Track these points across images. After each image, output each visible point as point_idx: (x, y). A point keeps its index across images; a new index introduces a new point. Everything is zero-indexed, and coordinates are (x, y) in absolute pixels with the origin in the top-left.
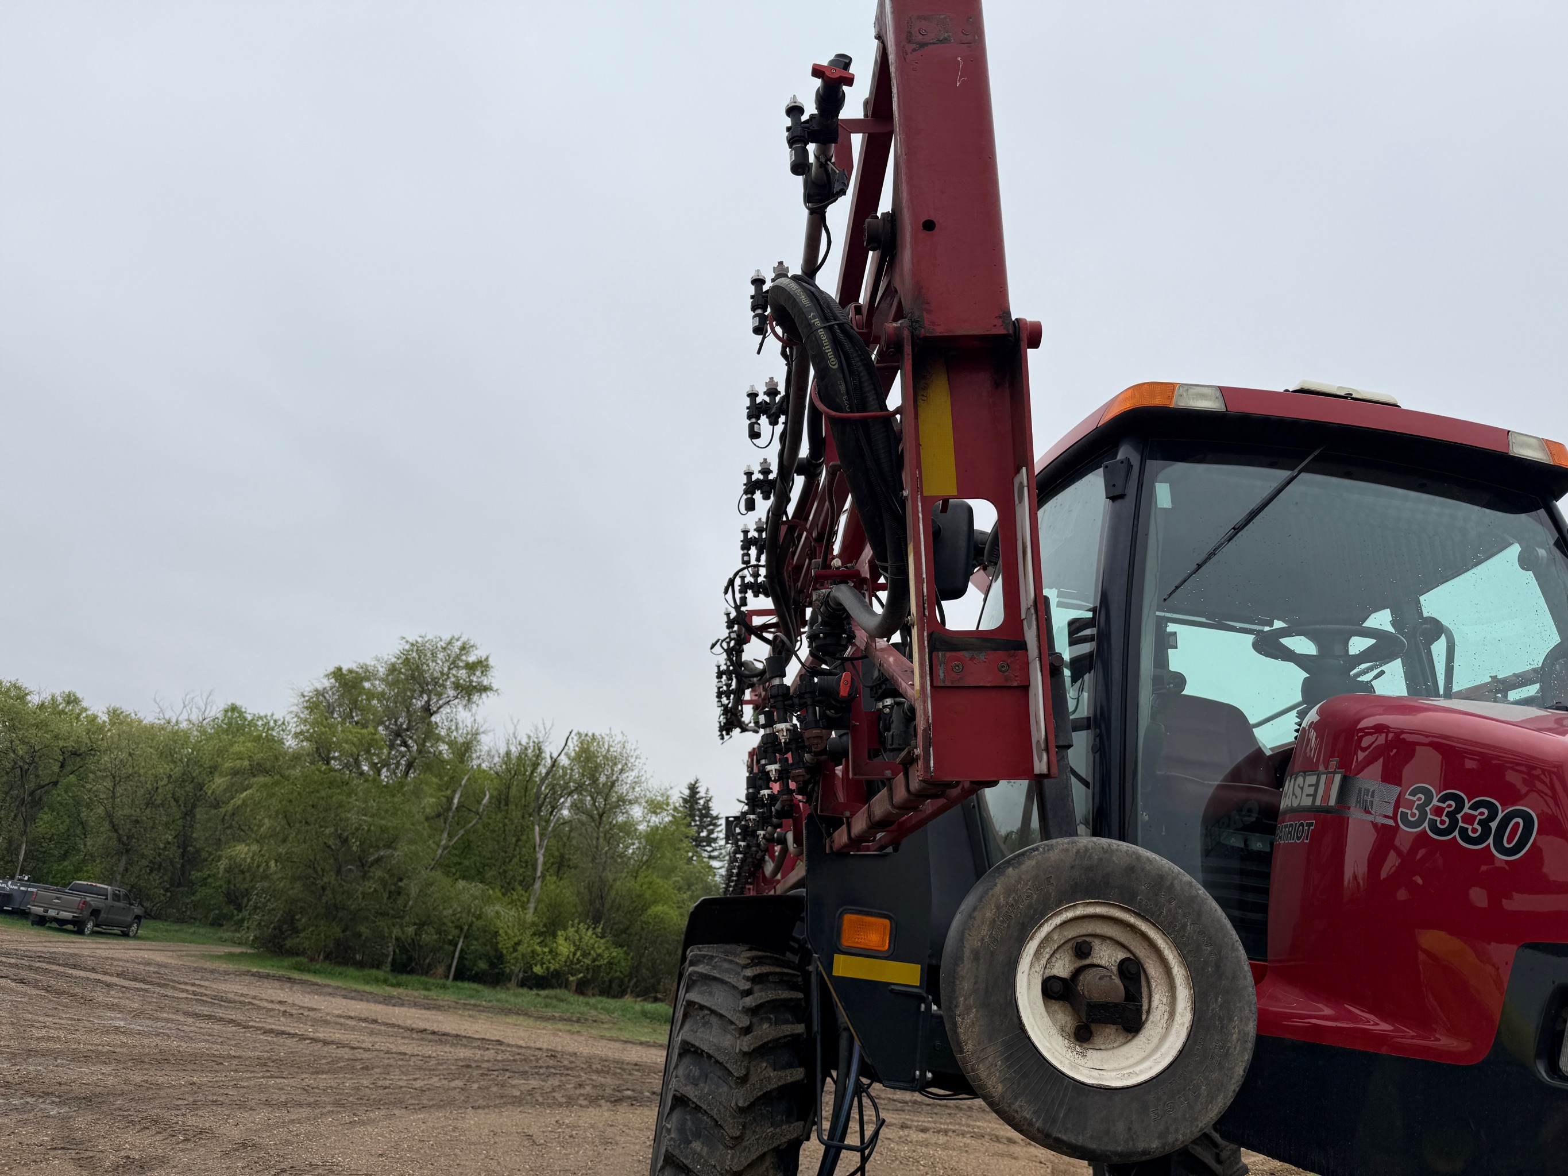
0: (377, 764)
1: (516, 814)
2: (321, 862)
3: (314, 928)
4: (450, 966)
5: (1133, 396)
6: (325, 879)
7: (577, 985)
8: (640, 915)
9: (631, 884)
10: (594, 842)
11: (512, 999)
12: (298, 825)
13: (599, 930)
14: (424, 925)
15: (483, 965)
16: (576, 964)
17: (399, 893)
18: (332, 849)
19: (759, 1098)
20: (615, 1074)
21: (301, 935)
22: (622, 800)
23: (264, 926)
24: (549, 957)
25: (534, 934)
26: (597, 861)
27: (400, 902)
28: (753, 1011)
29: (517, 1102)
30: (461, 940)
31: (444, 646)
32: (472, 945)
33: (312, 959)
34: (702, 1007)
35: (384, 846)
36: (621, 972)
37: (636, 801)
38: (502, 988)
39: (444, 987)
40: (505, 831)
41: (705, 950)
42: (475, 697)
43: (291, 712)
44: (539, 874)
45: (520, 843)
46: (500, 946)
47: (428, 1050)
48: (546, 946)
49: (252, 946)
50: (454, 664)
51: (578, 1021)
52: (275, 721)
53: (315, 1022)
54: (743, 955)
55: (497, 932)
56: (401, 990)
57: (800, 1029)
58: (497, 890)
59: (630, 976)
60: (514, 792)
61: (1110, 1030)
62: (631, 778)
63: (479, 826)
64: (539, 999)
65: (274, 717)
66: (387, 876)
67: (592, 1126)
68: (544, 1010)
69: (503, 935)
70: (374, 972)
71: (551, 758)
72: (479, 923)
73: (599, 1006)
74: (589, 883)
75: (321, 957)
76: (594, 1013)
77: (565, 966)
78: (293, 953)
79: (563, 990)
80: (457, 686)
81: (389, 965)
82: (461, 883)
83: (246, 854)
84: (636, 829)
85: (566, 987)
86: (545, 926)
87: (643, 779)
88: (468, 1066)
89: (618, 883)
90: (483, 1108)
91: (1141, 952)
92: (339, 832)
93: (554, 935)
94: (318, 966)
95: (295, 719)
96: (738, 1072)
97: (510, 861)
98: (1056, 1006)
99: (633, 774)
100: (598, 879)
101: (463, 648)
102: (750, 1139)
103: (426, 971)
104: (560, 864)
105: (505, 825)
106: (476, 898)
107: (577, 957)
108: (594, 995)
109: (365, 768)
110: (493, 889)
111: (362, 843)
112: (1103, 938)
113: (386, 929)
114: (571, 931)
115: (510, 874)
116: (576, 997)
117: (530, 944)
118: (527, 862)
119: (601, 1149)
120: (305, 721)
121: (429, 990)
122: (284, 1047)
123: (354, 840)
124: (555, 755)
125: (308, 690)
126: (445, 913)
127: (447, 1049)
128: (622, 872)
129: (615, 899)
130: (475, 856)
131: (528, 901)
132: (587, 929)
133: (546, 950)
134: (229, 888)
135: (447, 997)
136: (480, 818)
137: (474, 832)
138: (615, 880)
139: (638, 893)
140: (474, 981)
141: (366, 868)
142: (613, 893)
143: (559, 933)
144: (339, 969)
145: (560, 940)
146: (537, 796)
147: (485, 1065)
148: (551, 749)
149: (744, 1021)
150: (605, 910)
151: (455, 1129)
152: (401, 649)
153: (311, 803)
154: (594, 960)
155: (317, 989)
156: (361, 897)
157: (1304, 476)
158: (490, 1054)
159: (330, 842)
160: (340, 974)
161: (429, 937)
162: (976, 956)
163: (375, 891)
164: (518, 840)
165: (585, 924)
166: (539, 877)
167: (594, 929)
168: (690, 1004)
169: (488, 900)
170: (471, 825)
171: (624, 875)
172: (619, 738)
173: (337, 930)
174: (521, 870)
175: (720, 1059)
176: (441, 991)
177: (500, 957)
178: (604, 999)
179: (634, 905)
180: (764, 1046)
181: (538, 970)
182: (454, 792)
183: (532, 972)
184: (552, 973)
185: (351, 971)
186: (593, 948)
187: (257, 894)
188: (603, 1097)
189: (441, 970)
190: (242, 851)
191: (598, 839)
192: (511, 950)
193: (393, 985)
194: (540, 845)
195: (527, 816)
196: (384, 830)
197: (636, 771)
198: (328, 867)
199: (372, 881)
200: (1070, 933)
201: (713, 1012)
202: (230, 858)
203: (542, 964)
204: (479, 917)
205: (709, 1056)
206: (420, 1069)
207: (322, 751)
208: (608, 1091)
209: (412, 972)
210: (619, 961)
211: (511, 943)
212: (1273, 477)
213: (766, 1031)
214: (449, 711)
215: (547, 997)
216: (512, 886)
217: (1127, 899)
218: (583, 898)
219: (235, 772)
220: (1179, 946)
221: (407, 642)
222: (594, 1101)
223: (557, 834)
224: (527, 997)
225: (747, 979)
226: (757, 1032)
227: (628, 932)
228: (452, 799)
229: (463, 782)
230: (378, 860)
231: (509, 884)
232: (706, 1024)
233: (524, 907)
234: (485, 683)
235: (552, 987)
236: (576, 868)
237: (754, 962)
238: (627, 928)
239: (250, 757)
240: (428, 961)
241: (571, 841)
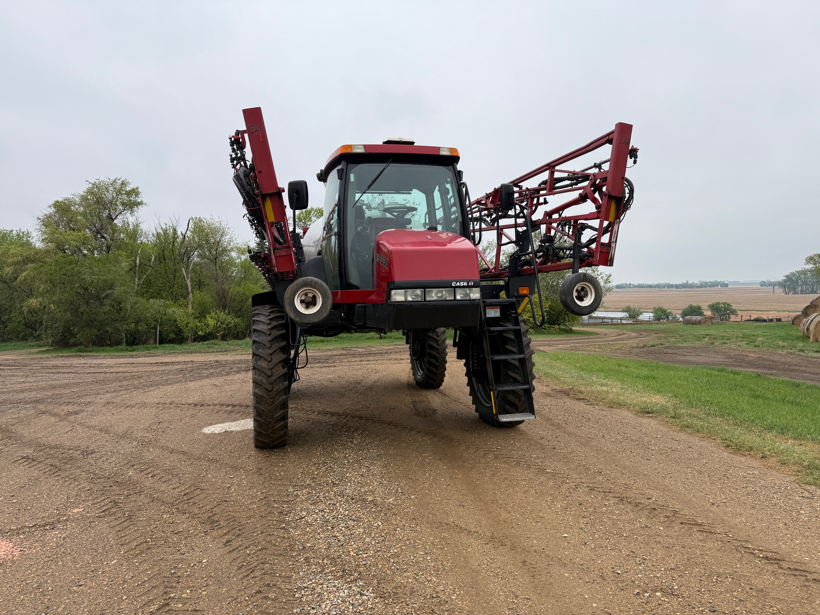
0: (90, 249)
1: (171, 264)
2: (77, 301)
3: (83, 332)
4: (156, 339)
5: (341, 149)
6: (82, 309)
7: (221, 337)
8: (246, 302)
9: (238, 289)
10: (215, 272)
11: (191, 348)
12: (59, 285)
13: (227, 312)
14: (138, 322)
15: (172, 336)
16: (219, 328)
17: (121, 310)
18: (81, 294)
19: (274, 338)
20: (245, 363)
21: (78, 336)
22: (225, 250)
23: (55, 335)
24: (205, 327)
25: (195, 318)
26: (218, 281)
27: (122, 313)
28: (271, 319)
29: (207, 377)
30: (158, 326)
31: (112, 183)
32: (164, 327)
33: (86, 346)
34: (257, 321)
35: (108, 289)
36: (242, 328)
37: (232, 249)
38: (185, 344)
39: (156, 348)
40: (166, 272)
41: (257, 307)
42: (135, 208)
43: (37, 229)
44: (190, 291)
45: (176, 277)
46: (179, 326)
47: (162, 368)
48: (202, 322)
49: (51, 346)
50: (119, 192)
51: (225, 351)
52: (23, 233)
53: (107, 367)
54: (268, 307)
55: (175, 320)
56: (136, 352)
57: (284, 322)
58: (171, 301)
59: (246, 329)
60: (166, 253)
61: (312, 306)
62: (227, 239)
63: (153, 272)
64: (204, 346)
65: (21, 231)
66: (113, 303)
67: (239, 379)
68: (208, 349)
69: (179, 321)
70: (119, 347)
71: (182, 234)
72: (165, 317)
73: (234, 344)
74: (217, 292)
75: (91, 344)
76: (232, 347)
77: (214, 329)
78: (75, 345)
79: (215, 340)
80: (123, 204)
81: (124, 343)
82: (152, 301)
83: (36, 303)
84: (235, 263)
85: (216, 338)
86: (199, 313)
87: (234, 239)
88: (182, 370)
89: (231, 289)
90: (194, 381)
91: (315, 294)
92: (82, 285)
93: (205, 317)
94: (90, 349)
95: (40, 232)
96: (268, 333)
97: (173, 287)
98: (303, 304)
99: (228, 237)
100: (221, 289)
101: (123, 183)
102: (273, 347)
103: (145, 342)
104: (199, 285)
105: (166, 270)
106: (161, 306)
107: (218, 325)
108: (230, 340)
109: (85, 252)
110: (169, 301)
111: (96, 289)
112: (310, 292)
113: (120, 327)
114: (213, 314)
115: (174, 293)
116: (222, 342)
117: (193, 323)
118: (182, 286)
119: (244, 384)
120: (45, 233)
121: (149, 350)
122: (101, 377)
123: (91, 288)
124: (184, 233)
125: (41, 215)
126: (147, 315)
127: (170, 366)
128: (232, 284)
129: (231, 297)
130: (155, 286)
131: (188, 304)
132: (221, 312)
133: (203, 324)
134: (25, 321)
135: (159, 351)
136: (153, 268)
137: (151, 275)
138: (229, 288)
139: (242, 292)
140: (170, 343)
141: (101, 301)
142: (230, 294)
143: (207, 316)
144: (101, 348)
145: (209, 319)
146: (180, 254)
147: (189, 369)
148: (181, 230)
149: (269, 322)
150: (228, 303)
151: (185, 387)
152: (87, 187)
153: (62, 273)
154: (227, 325)
155: (96, 357)
156: (103, 314)
157: (391, 164)
158: (190, 365)
159: (79, 291)
160: (103, 350)
161: (142, 327)
162: (288, 298)
163: (110, 310)
164: (175, 276)
165: (219, 310)
166: (191, 292)
167: (224, 312)
168: (254, 320)
169: (168, 306)
170: (149, 272)
171: (233, 285)
172: (217, 219)
173: (95, 331)
174: (180, 290)
175: (263, 331)
176: (155, 350)
177: (180, 331)
178: (236, 341)
179: (242, 298)
180: (274, 327)
181: (200, 333)
182: (136, 257)
183: (198, 334)
184: (208, 334)
185: (107, 348)
186: (225, 320)
187: (45, 321)
188: (241, 370)
189: (152, 341)
190: (34, 302)
191: (216, 270)
192: (185, 326)
193: (130, 351)
194: (187, 277)
195: (176, 264)
196: (106, 281)
197: (229, 235)
198: (81, 303)
199: (106, 306)
200: (304, 292)
201: (260, 321)
202: (28, 306)
203: (202, 331)
204: (165, 315)
205: (260, 331)
206: (162, 374)
207: (60, 247)
208: (243, 369)
209: (138, 344)
210: (240, 324)
211: (184, 324)
212: (384, 165)
213: (274, 323)
214: (122, 217)
215: (208, 344)
216: (177, 298)
217: (311, 286)
218: (215, 299)
219: (15, 264)
220: (319, 292)
221: (90, 183)
222: (238, 372)
223: (194, 271)
224: (199, 345)
225: (268, 312)
226: (272, 324)
227: (242, 310)
228: (136, 261)
229: (139, 252)
230: (107, 296)
231: (175, 297)
232: (258, 324)
233: (186, 306)
234: (139, 200)
235: (209, 340)
236: (208, 285)
237: (270, 308)
238: (241, 309)
239: (21, 255)
240: (144, 338)
241: (202, 273)
